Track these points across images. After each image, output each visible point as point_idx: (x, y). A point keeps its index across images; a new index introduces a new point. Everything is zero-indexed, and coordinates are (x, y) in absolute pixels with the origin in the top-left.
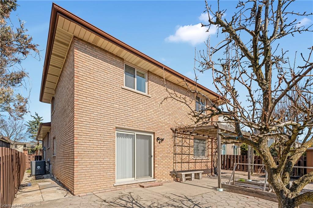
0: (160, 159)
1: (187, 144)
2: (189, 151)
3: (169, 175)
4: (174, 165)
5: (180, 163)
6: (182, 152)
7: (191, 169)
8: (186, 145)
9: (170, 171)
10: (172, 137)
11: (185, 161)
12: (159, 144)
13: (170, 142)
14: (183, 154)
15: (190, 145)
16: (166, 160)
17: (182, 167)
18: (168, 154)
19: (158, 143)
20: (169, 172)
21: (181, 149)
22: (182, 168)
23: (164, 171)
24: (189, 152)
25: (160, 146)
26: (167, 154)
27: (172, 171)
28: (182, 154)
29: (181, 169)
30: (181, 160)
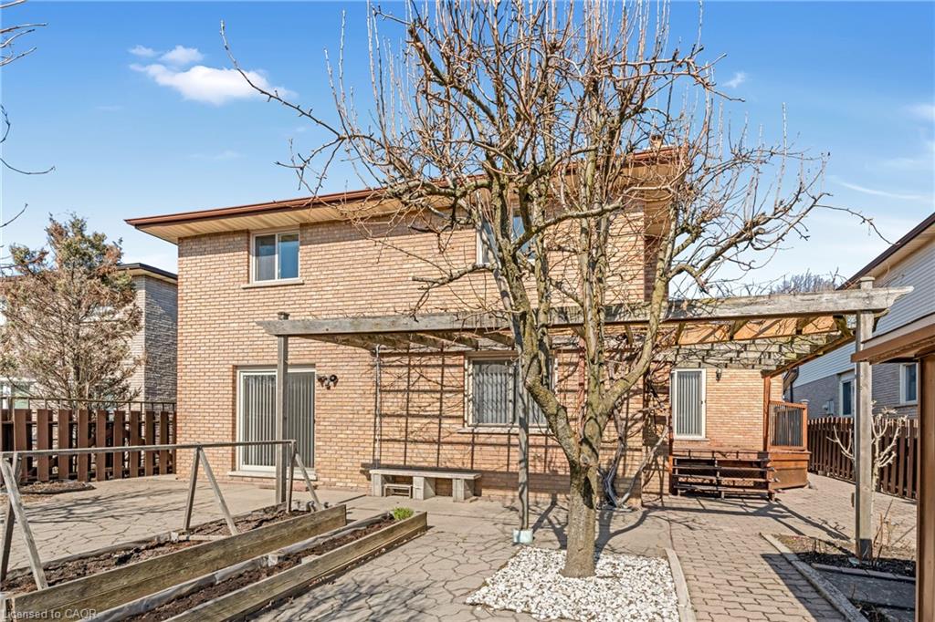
0: (331, 428)
1: (430, 383)
2: (438, 404)
3: (358, 473)
4: (376, 445)
5: (399, 441)
6: (407, 410)
7: (449, 465)
8: (428, 388)
9: (363, 461)
10: (369, 368)
11: (420, 438)
12: (326, 391)
13: (360, 384)
14: (413, 416)
15: (442, 385)
16: (348, 432)
17: (408, 454)
18: (356, 416)
19: (324, 388)
20: (360, 465)
21: (405, 400)
22: (407, 459)
23: (341, 460)
24: (441, 410)
25: (330, 396)
26: (351, 416)
27: (368, 461)
28: (408, 415)
29: (405, 461)
30: (404, 434)
